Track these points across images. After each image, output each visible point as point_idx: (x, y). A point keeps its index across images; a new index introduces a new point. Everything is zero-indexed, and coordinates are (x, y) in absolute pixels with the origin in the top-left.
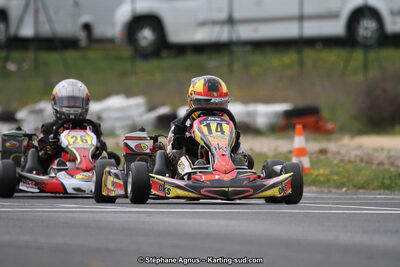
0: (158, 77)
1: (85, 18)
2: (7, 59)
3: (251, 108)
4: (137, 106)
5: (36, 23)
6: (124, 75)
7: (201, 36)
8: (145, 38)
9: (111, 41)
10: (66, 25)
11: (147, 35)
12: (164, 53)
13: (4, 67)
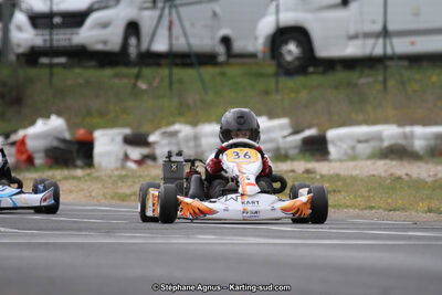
0: (304, 96)
1: (224, 32)
2: (138, 77)
3: (408, 129)
4: (282, 127)
5: (170, 36)
6: (267, 93)
7: (352, 50)
8: (290, 52)
9: (253, 56)
10: (203, 39)
11: (292, 49)
12: (311, 69)
13: (135, 85)
